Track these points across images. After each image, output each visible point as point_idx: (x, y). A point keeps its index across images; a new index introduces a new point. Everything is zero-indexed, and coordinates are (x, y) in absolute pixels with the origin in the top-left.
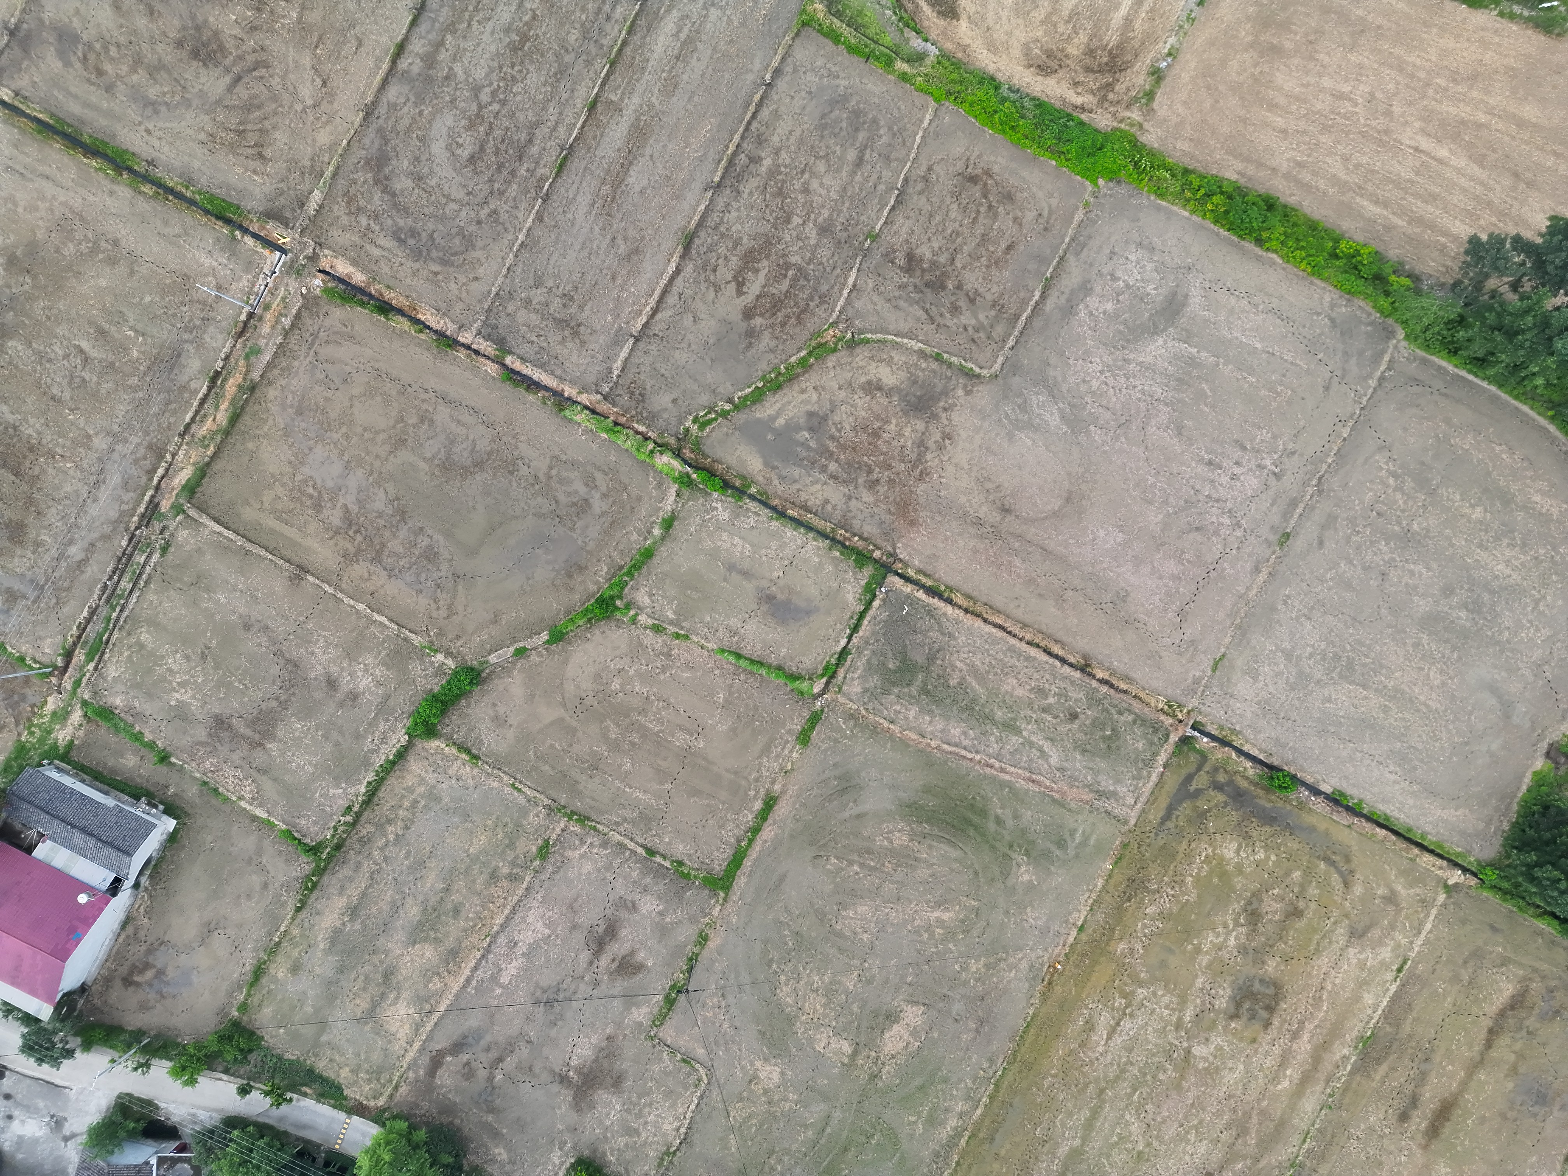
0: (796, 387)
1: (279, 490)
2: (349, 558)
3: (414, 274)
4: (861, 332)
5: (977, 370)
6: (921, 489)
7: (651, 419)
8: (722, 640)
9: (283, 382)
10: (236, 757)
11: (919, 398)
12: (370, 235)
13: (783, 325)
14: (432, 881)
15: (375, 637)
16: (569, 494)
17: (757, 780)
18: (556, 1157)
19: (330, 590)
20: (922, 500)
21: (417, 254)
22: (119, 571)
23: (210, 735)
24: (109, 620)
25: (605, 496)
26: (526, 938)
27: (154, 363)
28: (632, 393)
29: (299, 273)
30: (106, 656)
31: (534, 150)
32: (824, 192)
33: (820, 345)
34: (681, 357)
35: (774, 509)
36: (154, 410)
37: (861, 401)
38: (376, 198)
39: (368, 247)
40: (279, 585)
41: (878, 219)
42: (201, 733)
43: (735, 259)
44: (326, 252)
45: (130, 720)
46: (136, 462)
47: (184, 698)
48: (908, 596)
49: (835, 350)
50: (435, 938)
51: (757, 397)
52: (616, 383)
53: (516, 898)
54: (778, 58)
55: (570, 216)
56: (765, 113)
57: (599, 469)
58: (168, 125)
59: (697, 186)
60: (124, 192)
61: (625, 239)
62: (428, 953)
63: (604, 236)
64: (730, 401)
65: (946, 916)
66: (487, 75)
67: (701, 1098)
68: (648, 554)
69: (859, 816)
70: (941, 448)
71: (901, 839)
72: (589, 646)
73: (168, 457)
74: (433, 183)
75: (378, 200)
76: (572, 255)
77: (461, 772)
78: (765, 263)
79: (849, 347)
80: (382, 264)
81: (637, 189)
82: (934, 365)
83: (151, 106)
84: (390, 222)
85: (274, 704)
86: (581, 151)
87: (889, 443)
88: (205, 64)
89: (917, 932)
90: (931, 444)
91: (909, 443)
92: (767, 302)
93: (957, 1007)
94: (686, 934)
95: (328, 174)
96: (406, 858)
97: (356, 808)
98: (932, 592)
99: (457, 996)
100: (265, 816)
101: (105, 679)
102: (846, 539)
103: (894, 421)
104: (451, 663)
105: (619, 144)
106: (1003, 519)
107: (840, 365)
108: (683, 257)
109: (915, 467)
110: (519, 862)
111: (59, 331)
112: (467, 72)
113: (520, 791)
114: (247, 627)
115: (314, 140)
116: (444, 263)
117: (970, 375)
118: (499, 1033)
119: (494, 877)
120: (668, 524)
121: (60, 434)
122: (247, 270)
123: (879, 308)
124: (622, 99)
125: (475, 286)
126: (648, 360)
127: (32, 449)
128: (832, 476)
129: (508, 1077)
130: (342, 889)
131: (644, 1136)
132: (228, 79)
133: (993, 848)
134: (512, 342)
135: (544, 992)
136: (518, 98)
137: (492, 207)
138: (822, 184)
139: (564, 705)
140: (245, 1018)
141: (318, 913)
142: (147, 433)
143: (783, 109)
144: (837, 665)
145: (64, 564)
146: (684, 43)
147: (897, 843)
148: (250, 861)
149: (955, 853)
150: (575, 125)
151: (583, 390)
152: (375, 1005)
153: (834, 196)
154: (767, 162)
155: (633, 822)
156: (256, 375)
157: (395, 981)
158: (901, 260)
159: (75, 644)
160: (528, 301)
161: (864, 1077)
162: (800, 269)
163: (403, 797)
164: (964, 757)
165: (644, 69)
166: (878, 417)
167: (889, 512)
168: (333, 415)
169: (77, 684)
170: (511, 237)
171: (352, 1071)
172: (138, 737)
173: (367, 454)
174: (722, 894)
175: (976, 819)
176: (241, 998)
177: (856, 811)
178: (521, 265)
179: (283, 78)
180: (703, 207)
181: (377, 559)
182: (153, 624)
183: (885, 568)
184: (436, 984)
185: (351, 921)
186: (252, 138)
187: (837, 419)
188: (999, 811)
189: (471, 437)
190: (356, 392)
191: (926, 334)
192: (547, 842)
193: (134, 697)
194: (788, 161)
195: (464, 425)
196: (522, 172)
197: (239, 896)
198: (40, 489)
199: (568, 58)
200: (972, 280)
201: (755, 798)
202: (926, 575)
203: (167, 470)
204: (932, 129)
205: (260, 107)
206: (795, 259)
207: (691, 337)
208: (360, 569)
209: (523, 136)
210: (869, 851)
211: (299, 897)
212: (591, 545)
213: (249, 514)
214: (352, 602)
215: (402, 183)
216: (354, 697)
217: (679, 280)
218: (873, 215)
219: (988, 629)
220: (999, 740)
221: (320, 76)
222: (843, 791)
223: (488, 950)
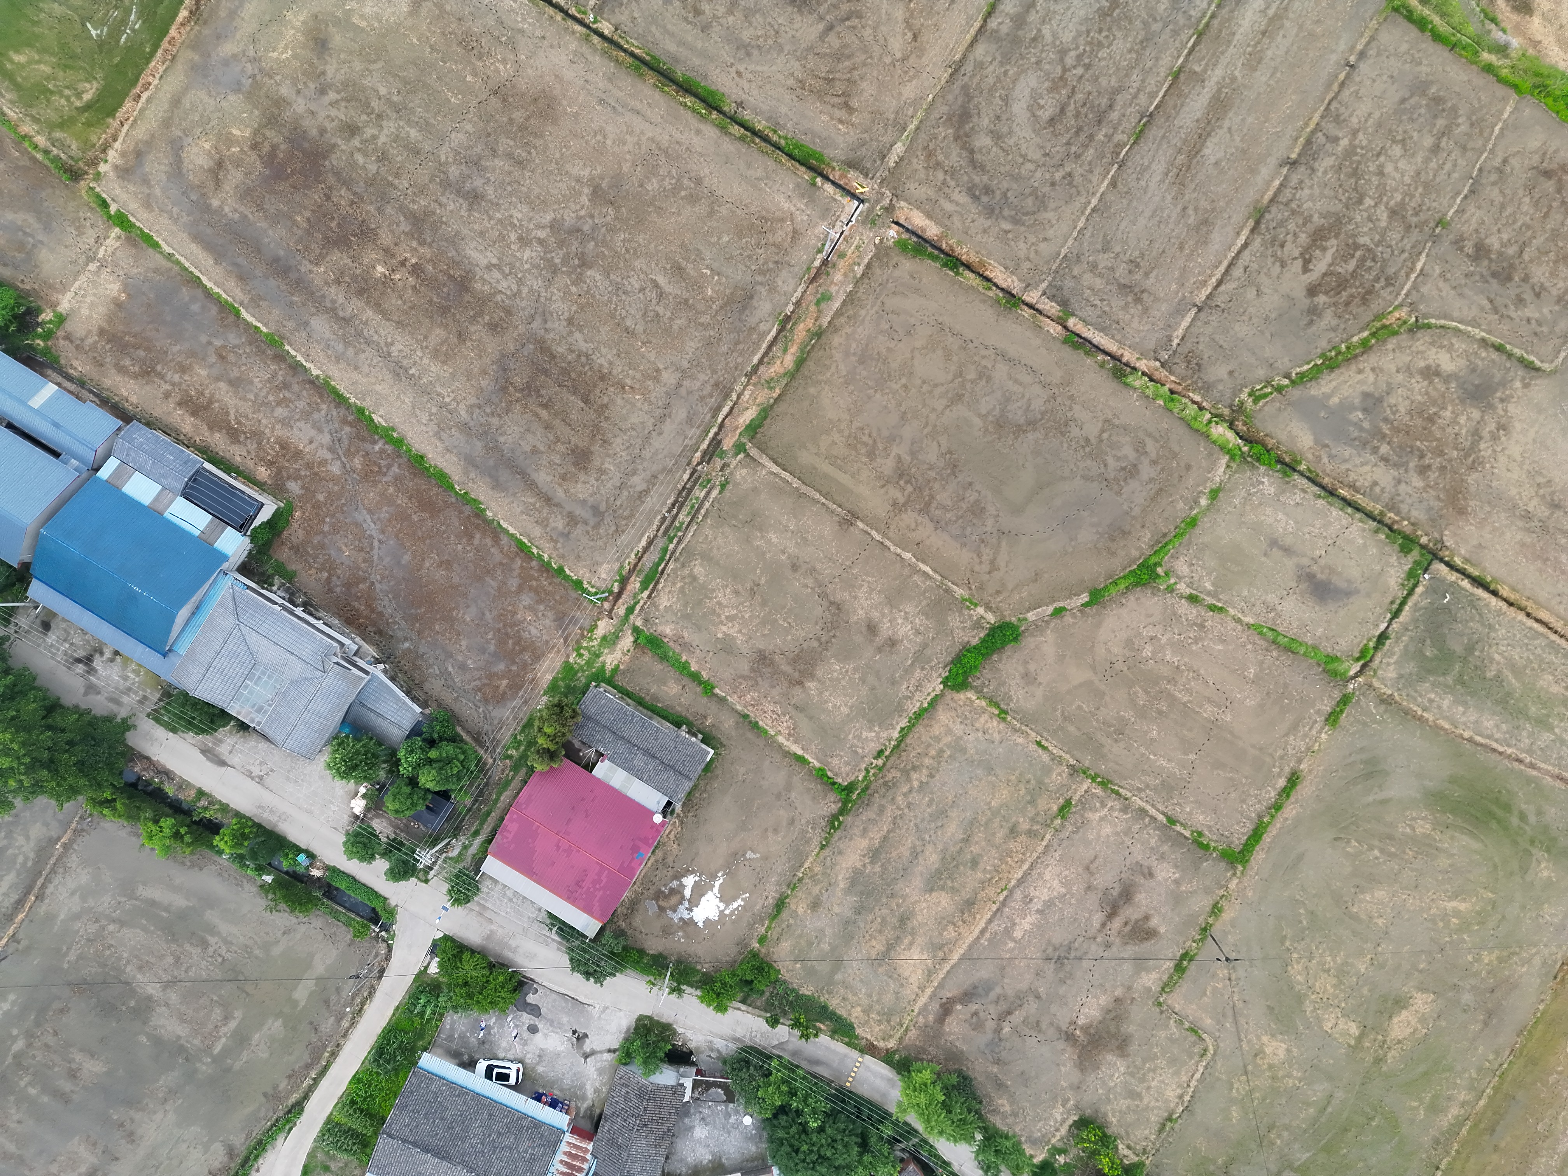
0: (1353, 367)
1: (836, 437)
2: (898, 508)
3: (985, 231)
4: (1425, 316)
5: (1538, 363)
6: (1472, 478)
7: (1207, 388)
8: (1258, 615)
9: (849, 330)
10: (775, 692)
11: (1477, 387)
12: (946, 190)
13: (1347, 304)
14: (953, 830)
15: (917, 586)
16: (1118, 459)
17: (1282, 758)
18: (1058, 1113)
19: (878, 537)
20: (1473, 489)
21: (990, 212)
22: (678, 504)
23: (752, 670)
24: (665, 550)
25: (1154, 462)
26: (1041, 894)
27: (725, 304)
28: (1189, 362)
29: (873, 222)
30: (660, 586)
31: (1114, 115)
32: (1398, 176)
33: (1384, 327)
34: (1241, 330)
35: (1323, 487)
36: (724, 349)
37: (1418, 385)
38: (954, 153)
39: (942, 201)
40: (828, 529)
41: (1451, 206)
42: (744, 667)
43: (1303, 236)
44: (903, 204)
45: (678, 649)
46: (702, 398)
47: (732, 632)
48: (1452, 584)
49: (1395, 333)
50: (952, 888)
51: (1314, 375)
52: (1175, 352)
53: (1035, 855)
54: (1364, 41)
55: (1143, 183)
56: (1346, 93)
57: (1150, 435)
58: (759, 68)
59: (1273, 161)
60: (710, 132)
61: (1196, 209)
62: (944, 901)
63: (1175, 205)
64: (1287, 376)
65: (1462, 907)
66: (1074, 39)
67: (1206, 1068)
68: (1193, 522)
69: (1384, 802)
70: (1495, 438)
71: (1423, 827)
72: (1123, 612)
73: (734, 396)
74: (1011, 142)
75: (955, 157)
76: (1142, 221)
77: (989, 725)
78: (1333, 241)
79: (1410, 330)
80: (955, 219)
81: (1212, 160)
82: (1494, 355)
83: (745, 49)
84: (965, 178)
85: (815, 644)
86: (1160, 120)
87: (1444, 430)
88: (799, 11)
89: (1433, 921)
90: (1485, 434)
91: (1464, 431)
92: (1333, 281)
93: (1467, 998)
94: (1201, 904)
95: (912, 127)
96: (928, 806)
97: (887, 753)
98: (1478, 582)
99: (970, 947)
100: (800, 752)
101: (657, 609)
102: (1395, 522)
103: (1450, 408)
104: (991, 618)
105: (1199, 114)
106: (1552, 513)
107: (1400, 347)
108: (1253, 231)
109: (1468, 455)
110: (1039, 819)
111: (637, 264)
112: (1055, 36)
113: (1045, 748)
114: (795, 567)
115: (900, 94)
116: (1016, 222)
117: (1529, 367)
118: (1011, 986)
119: (1013, 831)
120: (1214, 494)
121: (630, 366)
122: (823, 217)
123: (1444, 294)
124: (1205, 71)
125: (1043, 246)
126: (1209, 330)
127: (602, 378)
128: (1385, 459)
129: (1015, 1030)
130: (865, 830)
131: (1146, 1101)
132: (821, 27)
133: (1515, 843)
134: (1075, 305)
135: (1055, 949)
136: (1103, 63)
137: (1068, 169)
138: (1396, 169)
139: (1094, 668)
140: (763, 951)
141: (840, 853)
142: (714, 372)
143: (1362, 92)
144: (1376, 649)
145: (625, 493)
146: (1271, 20)
147: (1419, 830)
148: (778, 796)
149: (1476, 845)
150: (1157, 92)
151: (1143, 355)
152: (890, 947)
153: (1407, 180)
154: (1344, 142)
155: (1155, 789)
156: (825, 322)
157: (910, 925)
158: (1469, 248)
159: (631, 572)
160: (1094, 266)
161: (1369, 1059)
162: (1369, 250)
163: (929, 745)
164: (1494, 750)
165: (1229, 42)
166: (1434, 403)
167: (1438, 498)
168: (894, 365)
169: (630, 610)
170: (1083, 200)
171: (863, 1011)
172: (684, 667)
173: (924, 406)
174: (1240, 868)
175: (1499, 812)
176: (763, 930)
177: (1380, 796)
178: (1090, 229)
179: (875, 29)
180: (1277, 183)
181: (925, 510)
182: (707, 557)
183: (1433, 554)
184: (950, 933)
185: (871, 862)
186: (840, 88)
187: (1393, 401)
188: (1524, 807)
189: (1027, 396)
190: (918, 344)
191: (1489, 324)
192: (1068, 802)
193: (683, 627)
194: (1364, 143)
195: (1021, 384)
196: (1100, 136)
197: (766, 830)
198: (607, 419)
199: (1156, 27)
200: (1540, 273)
201: (1279, 775)
202: (1472, 565)
203: (732, 409)
204: (1510, 121)
205: (849, 57)
206: (1362, 240)
207: (1252, 310)
208: (909, 517)
209: (1104, 101)
210: (1390, 837)
211: (824, 835)
212: (1136, 511)
213: (806, 457)
214: (899, 551)
215: (982, 141)
216: (892, 643)
217: (1246, 253)
218: (1445, 203)
219: (1531, 623)
220: (1531, 735)
221: (910, 30)
222: (1369, 776)
223: (1004, 904)
